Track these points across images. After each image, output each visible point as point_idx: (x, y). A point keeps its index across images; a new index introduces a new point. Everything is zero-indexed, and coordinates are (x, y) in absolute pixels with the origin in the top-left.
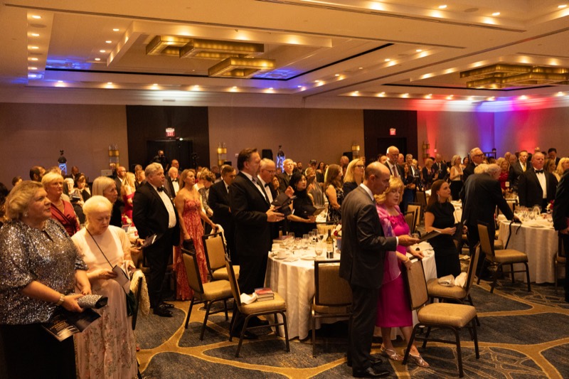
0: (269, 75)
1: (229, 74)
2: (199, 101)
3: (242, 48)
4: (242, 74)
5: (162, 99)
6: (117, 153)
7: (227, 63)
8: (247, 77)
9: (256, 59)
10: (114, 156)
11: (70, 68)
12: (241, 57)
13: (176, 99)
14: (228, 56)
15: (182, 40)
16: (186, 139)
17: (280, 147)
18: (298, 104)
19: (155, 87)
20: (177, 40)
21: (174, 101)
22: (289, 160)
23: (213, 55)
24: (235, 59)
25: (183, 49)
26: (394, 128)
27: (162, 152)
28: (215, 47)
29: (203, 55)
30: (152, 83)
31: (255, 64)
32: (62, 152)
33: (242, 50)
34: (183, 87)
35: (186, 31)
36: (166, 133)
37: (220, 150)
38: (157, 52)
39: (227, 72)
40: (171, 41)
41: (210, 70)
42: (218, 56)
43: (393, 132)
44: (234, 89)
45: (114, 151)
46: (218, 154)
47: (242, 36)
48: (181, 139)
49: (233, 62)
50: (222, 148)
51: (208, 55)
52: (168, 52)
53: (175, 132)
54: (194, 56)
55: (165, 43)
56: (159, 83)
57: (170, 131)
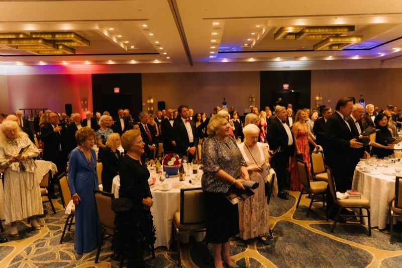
0: (356, 47)
1: (328, 48)
2: (306, 67)
3: (338, 30)
4: (337, 47)
5: (282, 66)
6: (254, 100)
7: (327, 40)
8: (340, 49)
9: (348, 37)
10: (252, 101)
11: (230, 51)
12: (337, 36)
13: (291, 66)
14: (328, 36)
15: (298, 29)
16: (296, 91)
17: (361, 96)
18: (377, 66)
19: (278, 59)
20: (294, 28)
21: (289, 67)
22: (370, 105)
23: (317, 37)
24: (333, 37)
25: (297, 34)
27: (280, 99)
28: (320, 31)
29: (311, 37)
30: (276, 57)
31: (347, 40)
32: (224, 99)
33: (338, 31)
34: (296, 58)
35: (301, 22)
36: (283, 87)
37: (317, 98)
38: (281, 38)
39: (326, 47)
40: (290, 30)
41: (314, 46)
42: (321, 36)
44: (330, 58)
45: (252, 98)
46: (316, 100)
47: (340, 21)
48: (293, 91)
49: (331, 40)
50: (319, 96)
51: (314, 37)
52: (288, 37)
53: (289, 87)
54: (304, 38)
55: (287, 31)
56: (280, 57)
57: (286, 86)
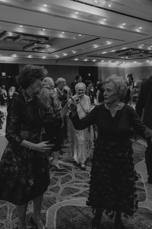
1: (32, 49)
2: (15, 61)
3: (40, 39)
4: (37, 50)
7: (33, 44)
9: (45, 43)
12: (38, 42)
13: (6, 60)
14: (33, 42)
15: (15, 34)
16: (11, 77)
18: (54, 63)
20: (13, 34)
21: (4, 61)
23: (27, 41)
24: (36, 43)
25: (14, 38)
26: (90, 73)
28: (30, 37)
29: (23, 41)
31: (44, 45)
34: (9, 55)
36: (2, 74)
38: (2, 39)
40: (10, 34)
41: (24, 48)
42: (29, 41)
43: (89, 75)
44: (30, 57)
48: (9, 77)
51: (25, 41)
52: (7, 39)
53: (6, 74)
54: (20, 41)
55: (8, 35)
57: (4, 74)
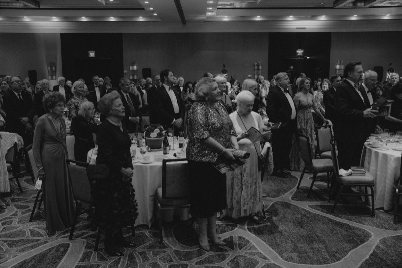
0: (388, 3)
1: (351, 4)
2: (323, 28)
4: (362, 4)
5: (296, 27)
6: (260, 68)
8: (366, 6)
10: (258, 69)
11: (232, 7)
13: (307, 27)
16: (311, 58)
17: (391, 64)
19: (291, 18)
21: (304, 28)
27: (292, 67)
30: (288, 15)
32: (224, 66)
34: (313, 17)
36: (296, 53)
37: (338, 67)
39: (348, 3)
41: (335, 2)
44: (354, 18)
45: (258, 66)
46: (336, 70)
48: (308, 58)
50: (340, 65)
53: (304, 53)
56: (293, 15)
57: (300, 52)
